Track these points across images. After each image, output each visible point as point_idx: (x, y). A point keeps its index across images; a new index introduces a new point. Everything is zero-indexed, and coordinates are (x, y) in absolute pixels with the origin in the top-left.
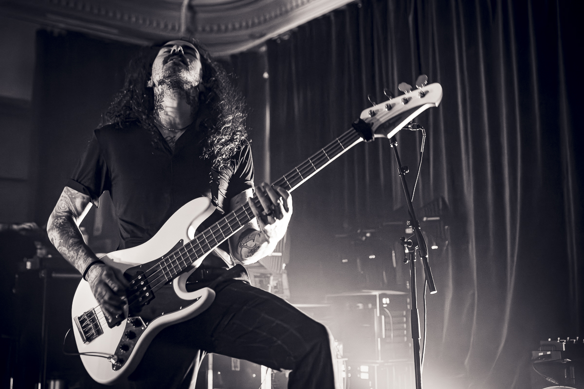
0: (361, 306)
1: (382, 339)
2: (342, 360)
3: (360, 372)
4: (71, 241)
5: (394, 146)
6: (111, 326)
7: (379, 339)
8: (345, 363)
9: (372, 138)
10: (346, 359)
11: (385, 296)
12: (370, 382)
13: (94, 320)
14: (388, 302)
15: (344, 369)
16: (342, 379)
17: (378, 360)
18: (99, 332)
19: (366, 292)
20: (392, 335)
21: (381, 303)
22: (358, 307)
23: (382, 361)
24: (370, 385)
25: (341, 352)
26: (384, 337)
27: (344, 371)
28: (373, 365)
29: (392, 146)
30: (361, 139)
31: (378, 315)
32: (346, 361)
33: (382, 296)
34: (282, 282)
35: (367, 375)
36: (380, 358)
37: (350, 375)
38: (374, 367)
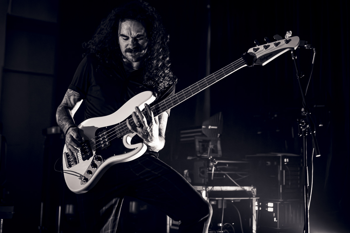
0: (269, 163)
1: (283, 187)
2: (256, 198)
3: (268, 207)
4: (64, 117)
5: (295, 58)
6: (84, 159)
7: (281, 186)
8: (257, 200)
9: (252, 65)
10: (259, 198)
11: (287, 157)
12: (274, 214)
14: (288, 161)
15: (257, 204)
16: (255, 211)
17: (280, 199)
18: (76, 162)
20: (290, 183)
21: (283, 162)
22: (267, 163)
23: (282, 200)
24: (274, 215)
25: (255, 193)
26: (284, 184)
27: (257, 206)
28: (277, 202)
29: (293, 59)
30: (246, 65)
31: (281, 169)
32: (258, 199)
33: (284, 157)
34: (217, 146)
35: (273, 209)
36: (281, 198)
37: (260, 209)
38: (277, 204)
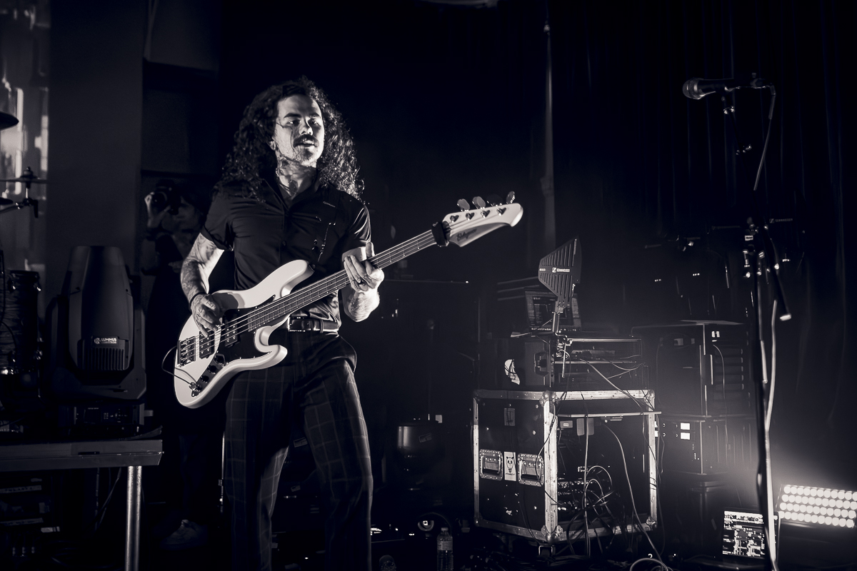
0: (680, 341)
1: (710, 388)
2: (654, 414)
3: (680, 431)
5: (729, 111)
6: (202, 356)
7: (706, 387)
8: (657, 417)
10: (659, 413)
11: (715, 328)
12: (693, 444)
13: (192, 347)
14: (718, 335)
15: (656, 426)
16: (654, 439)
17: (704, 414)
18: (193, 359)
19: (687, 323)
20: (724, 381)
21: (709, 338)
22: (677, 342)
23: (710, 416)
24: (693, 447)
25: (653, 403)
26: (712, 383)
27: (656, 429)
28: (697, 421)
29: (726, 112)
31: (705, 353)
32: (659, 415)
34: (571, 308)
35: (690, 434)
36: (707, 413)
37: (664, 435)
38: (698, 424)
